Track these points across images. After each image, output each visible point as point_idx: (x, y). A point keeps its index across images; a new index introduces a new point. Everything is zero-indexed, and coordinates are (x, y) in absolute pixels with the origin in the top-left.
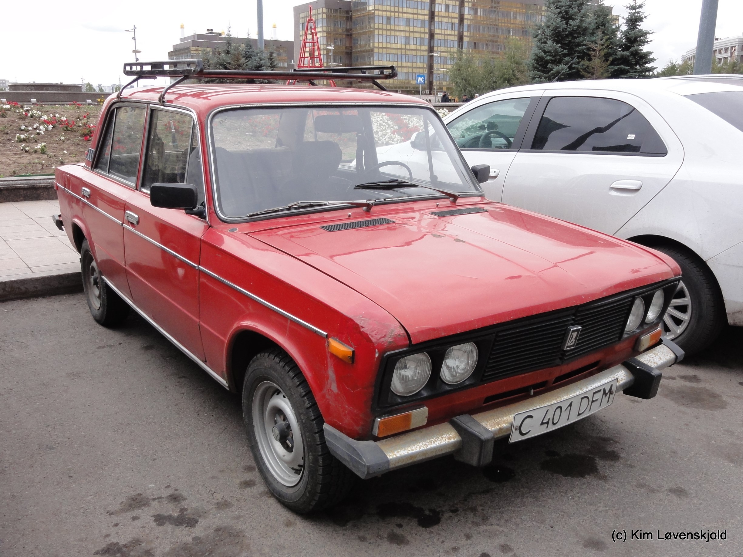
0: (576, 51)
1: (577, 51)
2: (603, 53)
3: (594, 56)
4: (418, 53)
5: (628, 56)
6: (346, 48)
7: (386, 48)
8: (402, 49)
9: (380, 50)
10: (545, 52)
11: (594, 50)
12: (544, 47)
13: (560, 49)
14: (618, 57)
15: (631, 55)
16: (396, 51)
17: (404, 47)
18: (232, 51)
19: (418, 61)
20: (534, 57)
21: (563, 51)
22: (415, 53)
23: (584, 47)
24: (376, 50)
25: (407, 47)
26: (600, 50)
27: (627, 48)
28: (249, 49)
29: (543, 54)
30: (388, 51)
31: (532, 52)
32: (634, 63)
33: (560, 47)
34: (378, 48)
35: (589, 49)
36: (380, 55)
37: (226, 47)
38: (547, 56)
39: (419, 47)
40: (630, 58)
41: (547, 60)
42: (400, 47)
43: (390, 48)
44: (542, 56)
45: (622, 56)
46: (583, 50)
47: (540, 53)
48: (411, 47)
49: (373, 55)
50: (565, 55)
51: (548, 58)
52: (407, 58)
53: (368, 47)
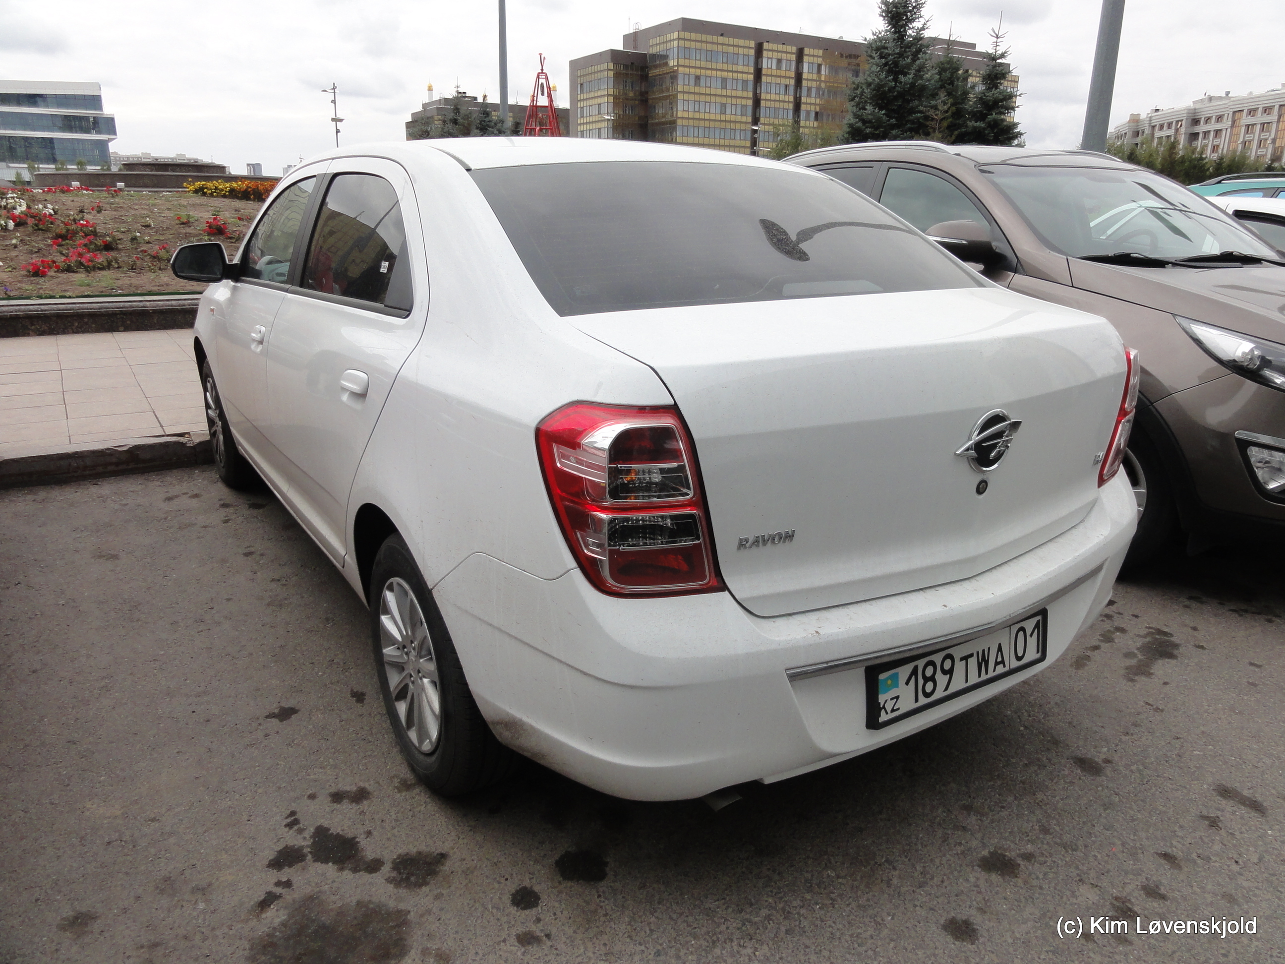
0: (908, 121)
1: (910, 120)
2: (945, 124)
3: (932, 128)
4: (738, 126)
5: (984, 129)
6: (640, 118)
7: (694, 119)
8: (715, 120)
9: (685, 122)
10: (864, 122)
11: (933, 119)
12: (862, 115)
13: (885, 118)
14: (970, 130)
15: (988, 127)
16: (707, 124)
17: (718, 117)
18: (460, 120)
19: (738, 137)
20: (848, 130)
21: (889, 121)
22: (733, 126)
23: (919, 115)
24: (679, 122)
25: (723, 118)
26: (942, 120)
27: (981, 117)
28: (485, 117)
29: (860, 124)
30: (697, 123)
31: (845, 121)
32: (992, 138)
33: (884, 114)
34: (683, 118)
35: (927, 118)
36: (685, 128)
37: (453, 114)
38: (867, 128)
39: (739, 118)
40: (986, 132)
41: (867, 134)
42: (713, 117)
43: (699, 119)
44: (859, 127)
45: (974, 128)
46: (918, 119)
47: (856, 123)
48: (728, 118)
49: (675, 129)
50: (893, 127)
51: (868, 130)
52: (722, 133)
53: (669, 118)
